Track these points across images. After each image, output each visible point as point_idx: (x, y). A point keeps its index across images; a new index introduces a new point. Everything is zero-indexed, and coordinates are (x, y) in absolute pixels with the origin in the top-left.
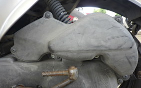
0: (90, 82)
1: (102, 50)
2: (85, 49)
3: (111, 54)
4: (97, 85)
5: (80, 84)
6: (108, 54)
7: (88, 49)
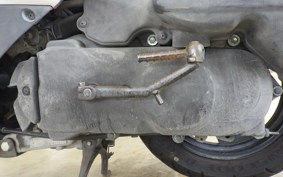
0: (222, 81)
1: (254, 8)
2: (223, 5)
3: (270, 15)
4: (235, 89)
5: (205, 82)
6: (264, 16)
7: (228, 4)
